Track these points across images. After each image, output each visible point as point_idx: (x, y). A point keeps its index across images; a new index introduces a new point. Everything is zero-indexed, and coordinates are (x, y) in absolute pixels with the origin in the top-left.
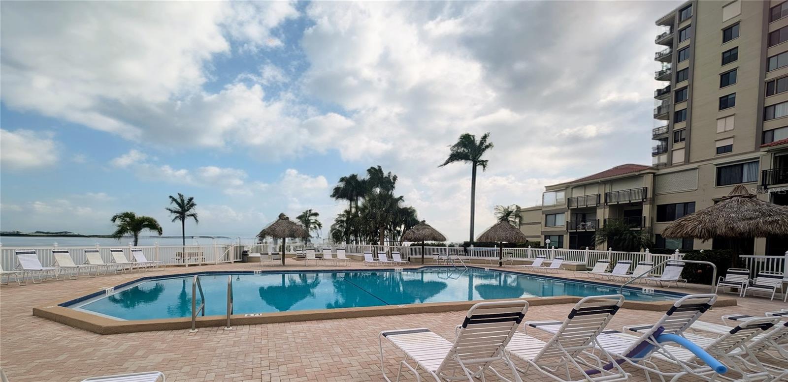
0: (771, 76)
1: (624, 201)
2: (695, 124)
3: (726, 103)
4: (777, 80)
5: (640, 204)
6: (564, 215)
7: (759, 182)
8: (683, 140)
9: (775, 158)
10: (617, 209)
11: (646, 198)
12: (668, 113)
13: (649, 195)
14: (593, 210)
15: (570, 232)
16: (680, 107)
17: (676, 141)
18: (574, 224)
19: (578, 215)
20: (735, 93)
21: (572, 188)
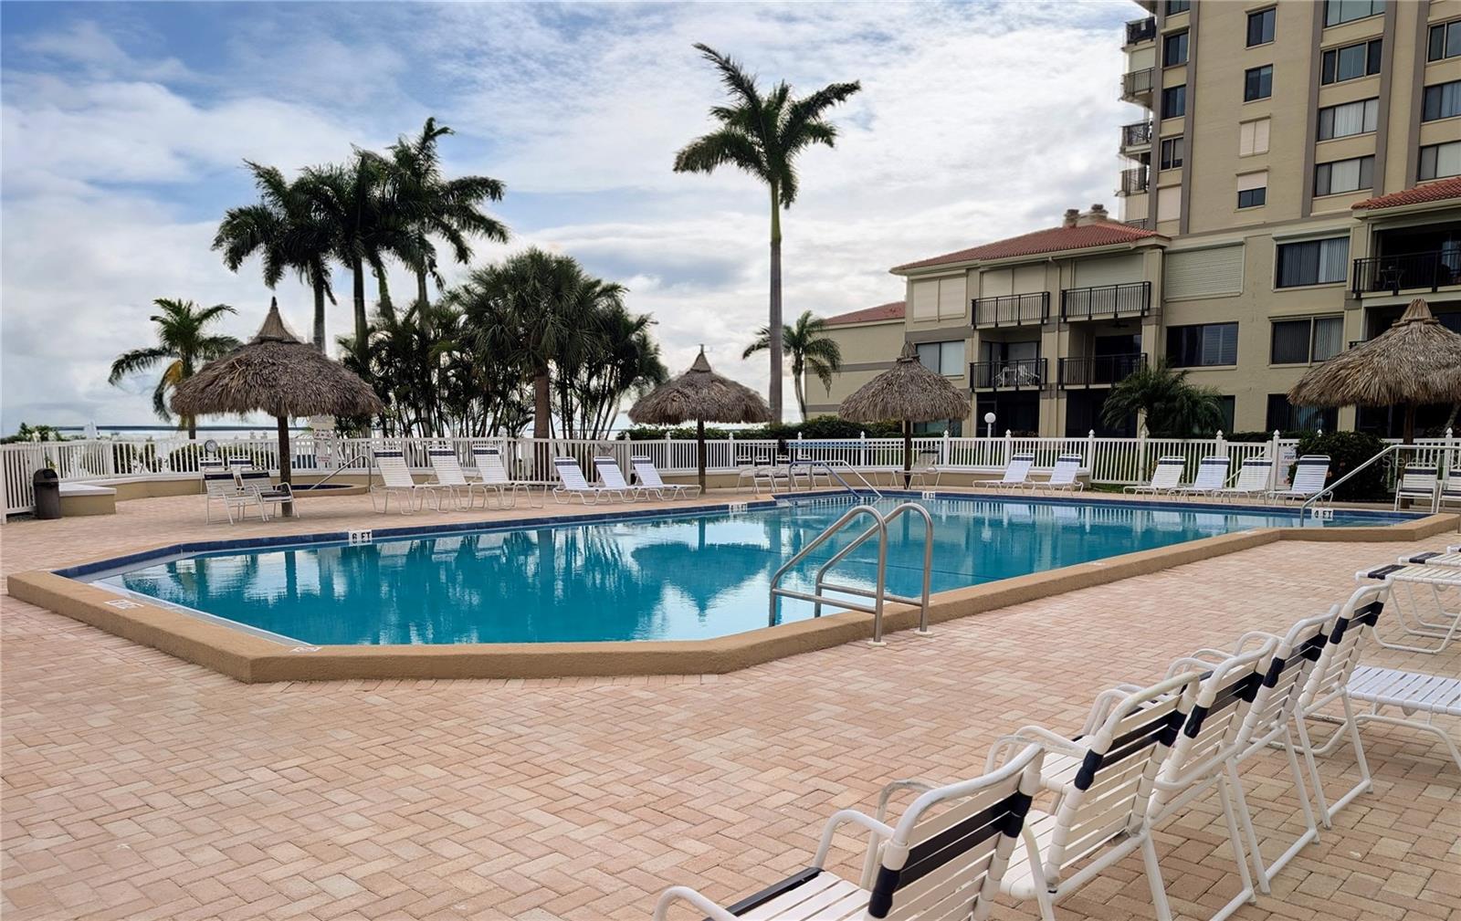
0: (1334, 38)
1: (1103, 313)
2: (1202, 128)
3: (1256, 85)
4: (1339, 50)
5: (1136, 323)
6: (962, 346)
7: (1347, 284)
8: (1178, 164)
9: (1373, 232)
10: (1085, 332)
11: (1149, 309)
12: (1150, 90)
13: (1155, 303)
14: (1030, 335)
15: (979, 394)
16: (1174, 78)
17: (1165, 166)
18: (985, 371)
19: (994, 345)
20: (1271, 65)
21: (982, 273)
